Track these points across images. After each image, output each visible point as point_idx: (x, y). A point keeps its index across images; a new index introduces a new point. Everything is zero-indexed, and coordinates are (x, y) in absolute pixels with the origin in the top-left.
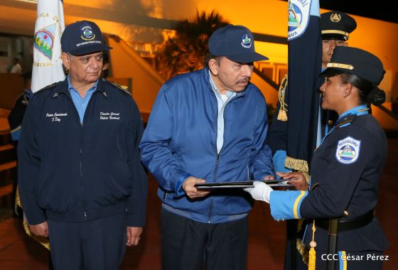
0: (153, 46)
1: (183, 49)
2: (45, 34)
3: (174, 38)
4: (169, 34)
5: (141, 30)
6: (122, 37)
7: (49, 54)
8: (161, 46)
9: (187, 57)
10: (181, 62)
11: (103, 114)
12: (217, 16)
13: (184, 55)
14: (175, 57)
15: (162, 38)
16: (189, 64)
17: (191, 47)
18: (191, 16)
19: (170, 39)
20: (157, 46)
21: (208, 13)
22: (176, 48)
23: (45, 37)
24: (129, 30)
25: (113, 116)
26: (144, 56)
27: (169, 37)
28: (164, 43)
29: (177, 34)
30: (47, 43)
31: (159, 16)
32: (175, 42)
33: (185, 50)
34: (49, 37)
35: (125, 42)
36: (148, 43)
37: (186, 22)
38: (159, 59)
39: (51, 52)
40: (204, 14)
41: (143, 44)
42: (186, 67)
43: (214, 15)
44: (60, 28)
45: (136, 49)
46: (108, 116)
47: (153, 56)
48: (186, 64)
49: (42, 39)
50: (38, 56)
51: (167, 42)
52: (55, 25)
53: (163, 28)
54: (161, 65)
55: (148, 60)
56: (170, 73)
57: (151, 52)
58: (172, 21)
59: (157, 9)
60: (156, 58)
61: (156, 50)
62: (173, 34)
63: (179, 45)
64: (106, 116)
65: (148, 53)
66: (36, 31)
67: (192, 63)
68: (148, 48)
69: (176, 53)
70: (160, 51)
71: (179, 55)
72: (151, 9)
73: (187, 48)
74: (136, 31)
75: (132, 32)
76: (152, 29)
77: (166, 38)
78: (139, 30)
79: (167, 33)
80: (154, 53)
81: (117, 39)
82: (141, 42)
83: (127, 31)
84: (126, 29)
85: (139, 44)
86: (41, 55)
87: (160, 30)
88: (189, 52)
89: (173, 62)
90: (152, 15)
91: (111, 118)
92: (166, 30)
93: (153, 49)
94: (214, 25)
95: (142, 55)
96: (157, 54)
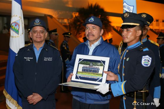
0: (68, 20)
1: (82, 21)
3: (78, 16)
5: (62, 13)
6: (54, 16)
8: (72, 20)
10: (81, 27)
11: (46, 58)
12: (98, 5)
13: (82, 24)
14: (78, 25)
15: (72, 16)
18: (86, 6)
19: (76, 17)
20: (70, 20)
21: (94, 4)
22: (79, 21)
25: (49, 59)
26: (64, 25)
28: (73, 19)
29: (79, 14)
32: (78, 18)
35: (55, 18)
36: (66, 19)
37: (83, 9)
38: (71, 26)
40: (92, 5)
41: (63, 19)
43: (96, 5)
45: (60, 21)
46: (47, 59)
47: (68, 25)
51: (74, 18)
53: (73, 11)
54: (72, 29)
56: (76, 32)
57: (67, 23)
58: (77, 8)
59: (70, 3)
61: (69, 21)
62: (77, 14)
64: (46, 59)
65: (66, 23)
68: (66, 21)
69: (79, 23)
70: (71, 22)
72: (67, 3)
73: (84, 21)
74: (60, 13)
75: (58, 14)
76: (67, 12)
77: (74, 16)
79: (75, 13)
80: (69, 23)
81: (51, 17)
82: (62, 18)
84: (56, 12)
85: (61, 19)
87: (71, 12)
89: (78, 27)
91: (48, 60)
92: (74, 12)
93: (68, 21)
94: (96, 10)
95: (63, 24)
96: (70, 24)
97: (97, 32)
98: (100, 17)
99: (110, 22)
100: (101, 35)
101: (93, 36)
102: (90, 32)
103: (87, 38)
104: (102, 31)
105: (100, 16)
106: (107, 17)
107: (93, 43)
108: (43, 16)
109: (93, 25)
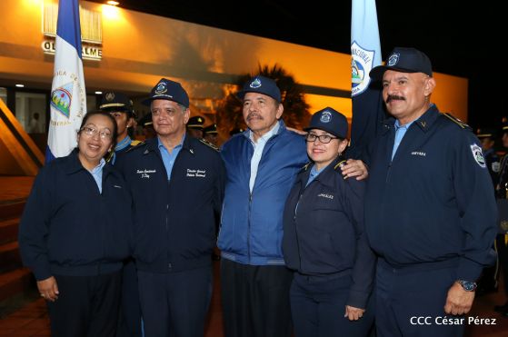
0: (214, 101)
2: (62, 93)
3: (235, 93)
4: (230, 89)
5: (201, 86)
7: (66, 113)
8: (222, 102)
11: (191, 171)
12: (280, 70)
14: (237, 112)
15: (223, 93)
19: (231, 94)
20: (218, 101)
21: (271, 66)
22: (238, 104)
23: (63, 96)
25: (199, 173)
26: (205, 112)
27: (230, 92)
28: (225, 99)
29: (238, 88)
30: (65, 102)
31: (219, 71)
34: (66, 95)
36: (208, 98)
37: (248, 76)
38: (220, 115)
39: (69, 111)
40: (266, 68)
41: (203, 99)
43: (277, 69)
44: (79, 85)
45: (196, 104)
46: (194, 173)
47: (213, 112)
49: (59, 98)
50: (55, 114)
51: (228, 97)
52: (73, 83)
53: (224, 83)
54: (223, 121)
55: (209, 115)
57: (212, 108)
58: (233, 76)
59: (217, 64)
60: (217, 114)
61: (217, 105)
62: (234, 89)
65: (208, 109)
66: (53, 89)
68: (209, 103)
70: (221, 107)
72: (211, 64)
74: (196, 86)
76: (213, 84)
77: (228, 93)
78: (199, 85)
79: (228, 87)
80: (215, 109)
82: (201, 97)
85: (199, 99)
86: (59, 114)
87: (220, 85)
89: (235, 118)
90: (212, 70)
91: (197, 175)
92: (227, 85)
93: (214, 105)
95: (202, 111)
96: (218, 110)
97: (269, 111)
98: (284, 95)
99: (308, 106)
100: (278, 117)
101: (261, 118)
102: (252, 109)
103: (248, 123)
104: (281, 108)
105: (285, 92)
106: (301, 94)
107: (261, 136)
109: (259, 96)
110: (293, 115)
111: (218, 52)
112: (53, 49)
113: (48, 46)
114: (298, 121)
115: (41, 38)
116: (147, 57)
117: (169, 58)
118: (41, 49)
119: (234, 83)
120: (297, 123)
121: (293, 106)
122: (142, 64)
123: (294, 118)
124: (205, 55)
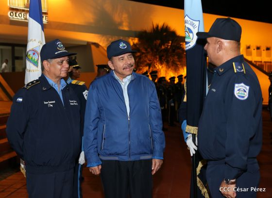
3: (137, 44)
4: (133, 41)
5: (114, 39)
6: (101, 44)
9: (146, 56)
10: (142, 60)
12: (167, 27)
13: (144, 55)
14: (138, 56)
16: (148, 61)
17: (149, 50)
18: (148, 28)
19: (134, 44)
21: (161, 25)
22: (139, 51)
24: (106, 39)
29: (139, 40)
31: (126, 29)
32: (138, 46)
33: (144, 52)
35: (103, 48)
37: (145, 32)
40: (158, 26)
42: (146, 63)
43: (165, 27)
48: (146, 61)
53: (129, 37)
58: (135, 32)
59: (124, 24)
62: (136, 41)
63: (141, 48)
67: (150, 61)
71: (140, 55)
72: (121, 24)
73: (146, 50)
74: (110, 39)
75: (107, 40)
77: (132, 44)
78: (112, 38)
79: (132, 40)
81: (97, 45)
83: (104, 40)
84: (103, 38)
87: (127, 38)
88: (148, 53)
90: (121, 28)
92: (131, 38)
94: (165, 34)
98: (170, 44)
105: (171, 42)
106: (181, 43)
108: (86, 44)
110: (176, 57)
111: (125, 16)
112: (16, 16)
113: (12, 14)
114: (180, 62)
115: (8, 9)
116: (77, 21)
117: (92, 21)
118: (8, 16)
119: (136, 37)
120: (178, 63)
121: (176, 51)
122: (74, 25)
123: (177, 60)
124: (117, 18)
